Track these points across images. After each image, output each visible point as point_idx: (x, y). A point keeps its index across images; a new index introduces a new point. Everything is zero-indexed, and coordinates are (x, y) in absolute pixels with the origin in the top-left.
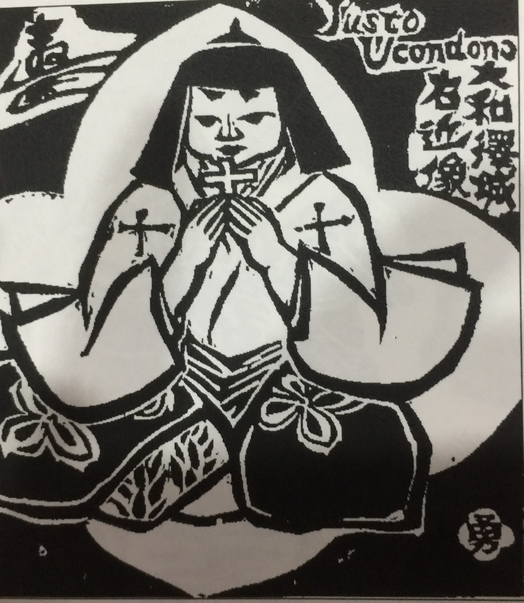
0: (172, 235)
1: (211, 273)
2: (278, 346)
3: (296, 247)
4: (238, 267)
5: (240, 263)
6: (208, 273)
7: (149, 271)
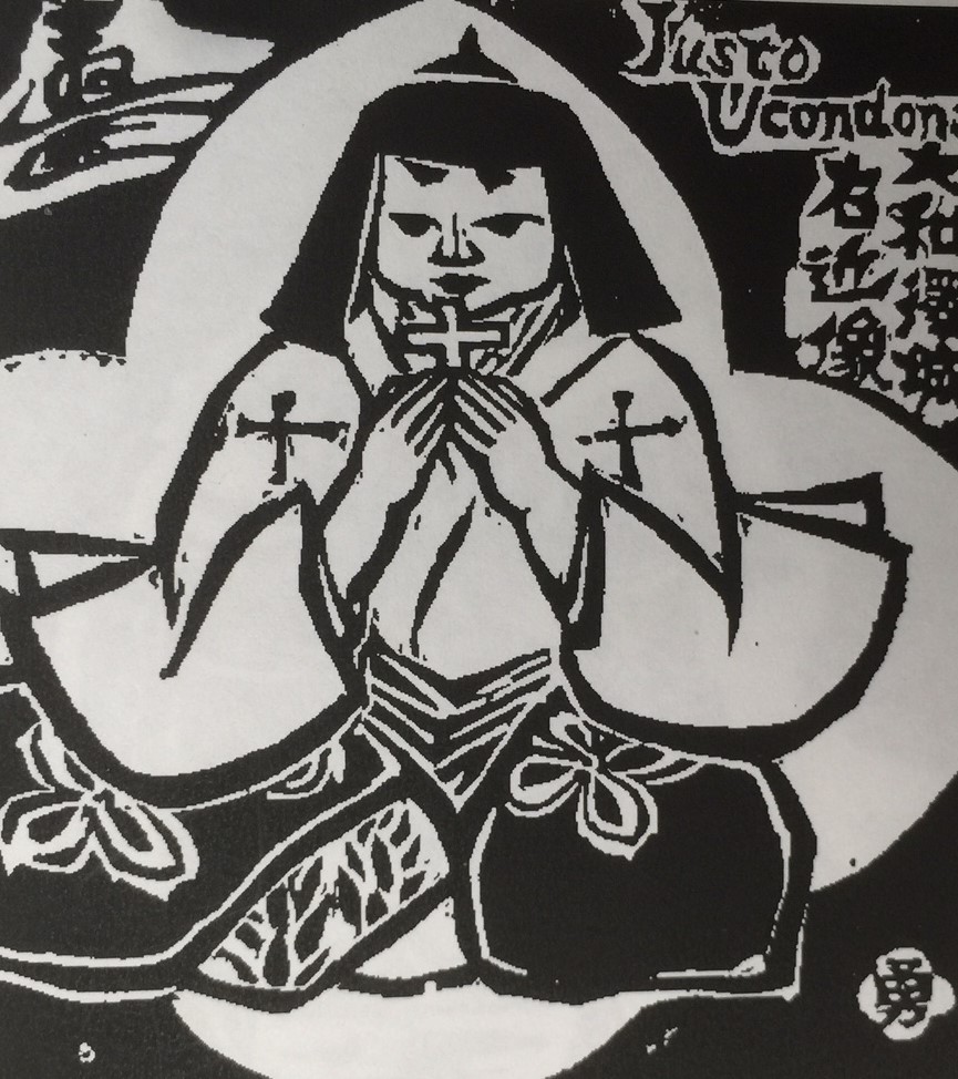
0: (343, 444)
1: (419, 518)
2: (544, 659)
3: (580, 474)
4: (470, 509)
5: (474, 500)
6: (412, 519)
7: (296, 512)
